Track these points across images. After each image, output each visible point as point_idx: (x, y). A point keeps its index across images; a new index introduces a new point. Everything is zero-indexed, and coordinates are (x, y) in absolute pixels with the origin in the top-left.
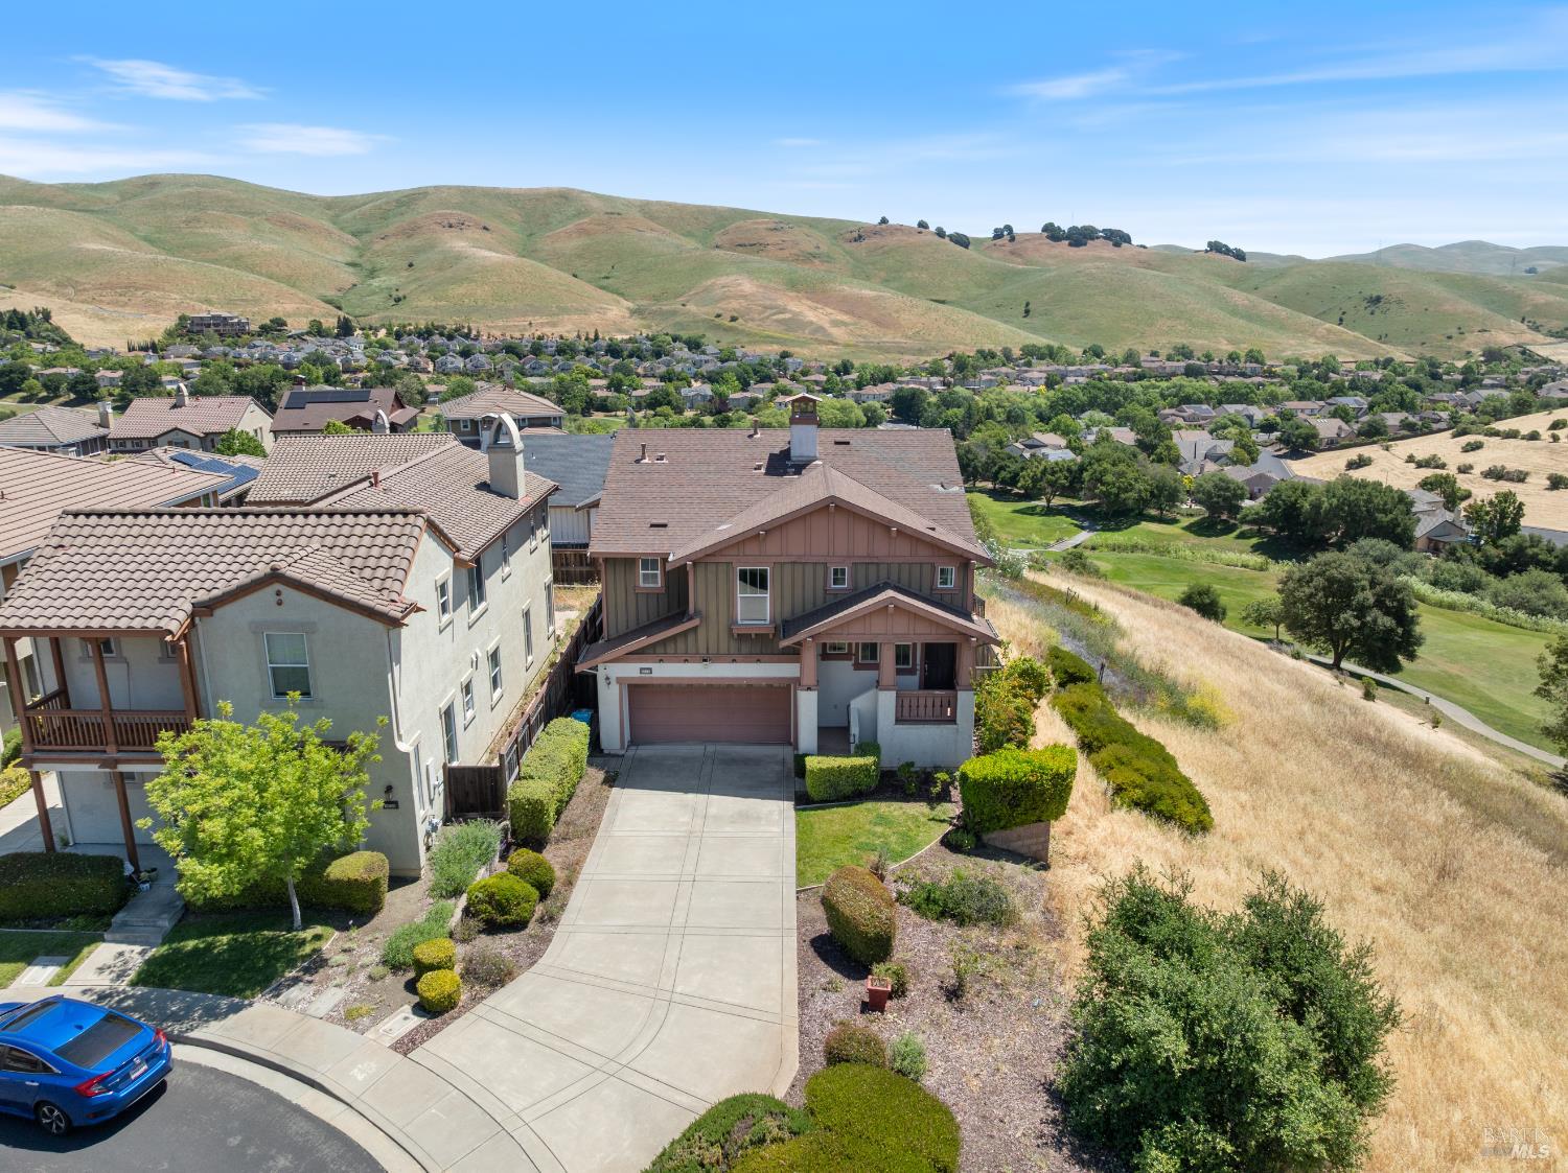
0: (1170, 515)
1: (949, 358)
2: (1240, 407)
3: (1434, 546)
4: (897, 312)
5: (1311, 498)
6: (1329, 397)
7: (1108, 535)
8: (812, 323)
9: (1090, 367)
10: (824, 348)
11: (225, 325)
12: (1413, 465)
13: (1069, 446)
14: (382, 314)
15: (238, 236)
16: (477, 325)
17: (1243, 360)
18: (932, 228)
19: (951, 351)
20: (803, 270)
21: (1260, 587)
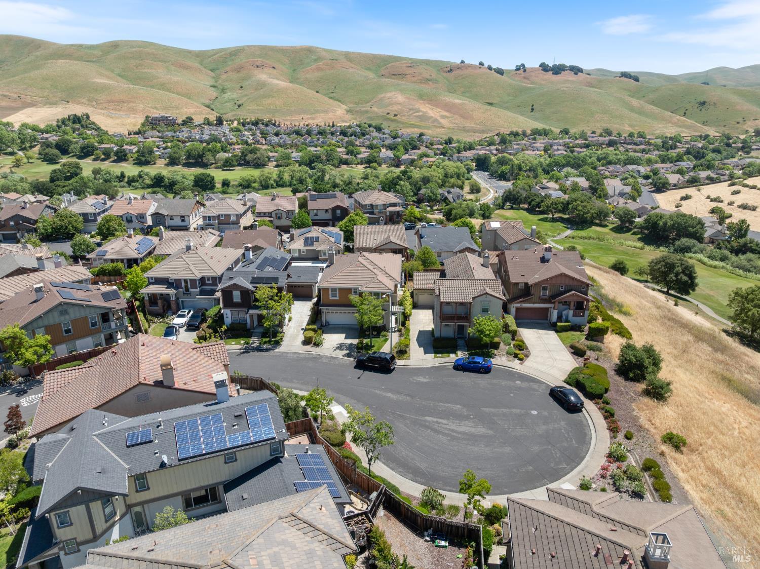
0: (604, 223)
1: (497, 135)
2: (634, 167)
3: (712, 241)
4: (472, 111)
5: (663, 220)
6: (676, 161)
7: (579, 232)
8: (432, 117)
9: (564, 141)
10: (438, 130)
11: (167, 120)
12: (709, 200)
13: (560, 189)
14: (234, 113)
15: (160, 73)
16: (278, 119)
17: (636, 136)
18: (486, 65)
19: (497, 132)
20: (427, 88)
21: (641, 258)
